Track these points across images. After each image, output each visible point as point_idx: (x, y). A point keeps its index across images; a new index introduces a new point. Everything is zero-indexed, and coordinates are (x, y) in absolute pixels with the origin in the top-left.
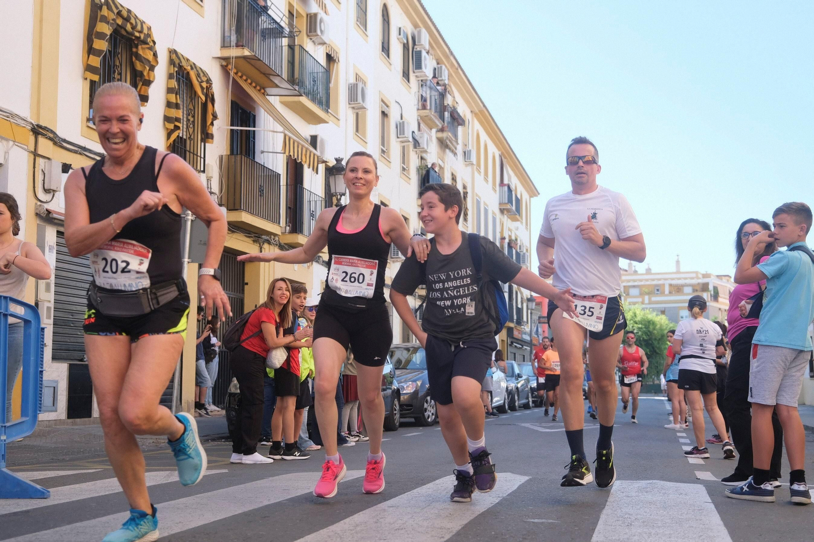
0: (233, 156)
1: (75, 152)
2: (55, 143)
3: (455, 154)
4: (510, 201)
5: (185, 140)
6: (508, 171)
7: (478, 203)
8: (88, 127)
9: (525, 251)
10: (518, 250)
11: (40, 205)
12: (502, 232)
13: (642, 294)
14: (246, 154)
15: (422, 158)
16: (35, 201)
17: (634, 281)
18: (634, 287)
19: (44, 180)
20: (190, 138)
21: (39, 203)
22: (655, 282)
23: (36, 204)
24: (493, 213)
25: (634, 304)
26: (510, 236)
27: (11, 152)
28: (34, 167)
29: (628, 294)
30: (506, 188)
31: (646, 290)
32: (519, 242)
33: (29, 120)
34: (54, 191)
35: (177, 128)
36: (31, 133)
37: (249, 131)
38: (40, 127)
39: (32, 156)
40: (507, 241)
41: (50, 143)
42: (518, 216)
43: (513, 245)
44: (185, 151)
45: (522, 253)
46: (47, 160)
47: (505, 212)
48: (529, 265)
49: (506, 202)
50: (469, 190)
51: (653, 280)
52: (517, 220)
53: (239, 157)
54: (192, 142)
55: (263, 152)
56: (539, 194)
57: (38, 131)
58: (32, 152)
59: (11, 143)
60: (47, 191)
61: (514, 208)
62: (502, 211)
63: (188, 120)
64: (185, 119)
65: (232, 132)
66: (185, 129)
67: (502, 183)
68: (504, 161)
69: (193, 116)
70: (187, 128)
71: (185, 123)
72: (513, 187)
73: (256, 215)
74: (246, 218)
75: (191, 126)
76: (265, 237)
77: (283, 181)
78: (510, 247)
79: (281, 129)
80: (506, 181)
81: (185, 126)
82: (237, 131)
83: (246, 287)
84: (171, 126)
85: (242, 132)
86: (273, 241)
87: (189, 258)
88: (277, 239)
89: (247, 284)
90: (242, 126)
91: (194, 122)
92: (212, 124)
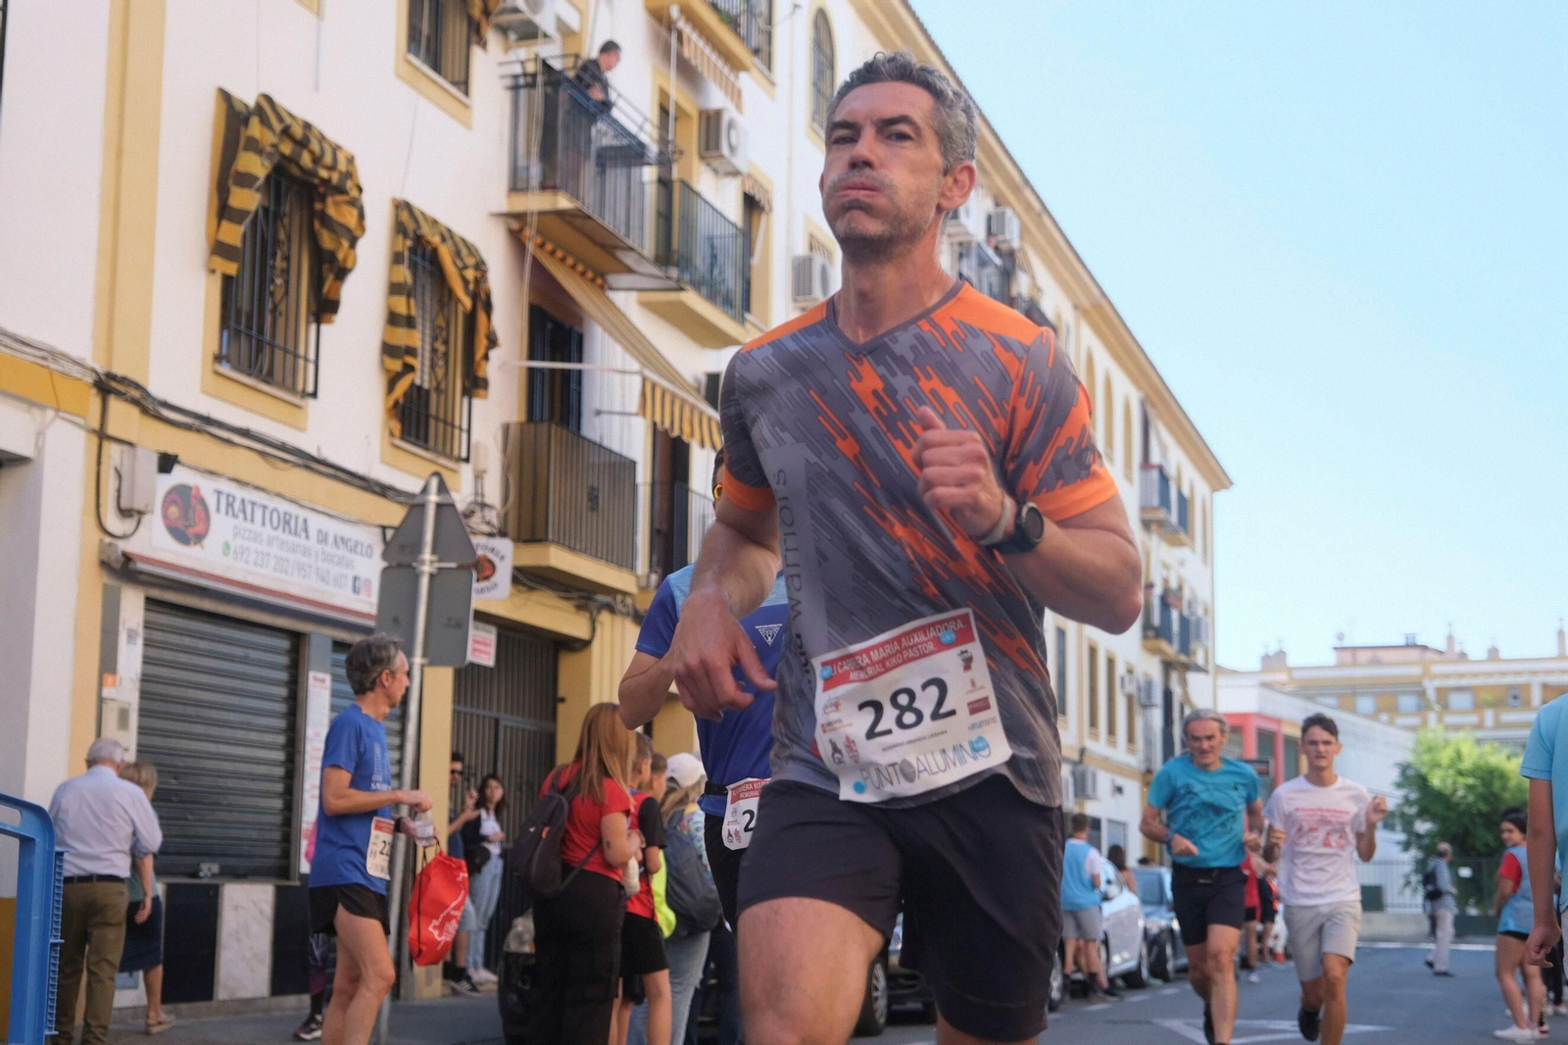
0: (532, 426)
1: (188, 427)
2: (145, 411)
4: (1165, 501)
5: (428, 392)
6: (1161, 433)
8: (217, 373)
9: (1200, 612)
10: (1186, 612)
11: (110, 545)
13: (1478, 707)
14: (562, 419)
16: (97, 534)
17: (1461, 675)
18: (1460, 689)
19: (119, 491)
20: (438, 389)
21: (108, 540)
22: (1509, 680)
23: (101, 541)
25: (1457, 728)
26: (1166, 581)
27: (50, 434)
28: (99, 463)
29: (1445, 707)
30: (1155, 474)
31: (1488, 697)
32: (1187, 594)
33: (90, 362)
34: (141, 513)
35: (409, 368)
36: (94, 391)
37: (569, 371)
38: (111, 376)
39: (95, 440)
40: (1158, 591)
41: (134, 411)
42: (1183, 536)
43: (1171, 600)
44: (428, 416)
45: (1193, 619)
46: (126, 448)
47: (1154, 527)
48: (1210, 645)
49: (1155, 501)
51: (1504, 674)
52: (1179, 544)
53: (545, 425)
54: (442, 398)
55: (598, 413)
56: (1232, 484)
57: (107, 386)
58: (94, 431)
59: (50, 413)
60: (125, 513)
61: (1174, 518)
62: (1146, 525)
63: (434, 351)
64: (428, 347)
65: (531, 371)
66: (427, 369)
67: (1146, 463)
68: (1152, 413)
69: (446, 342)
70: (433, 367)
71: (427, 355)
72: (1171, 471)
73: (581, 551)
74: (559, 558)
75: (441, 363)
76: (602, 598)
77: (643, 476)
78: (1165, 604)
79: (635, 366)
80: (1155, 458)
81: (427, 363)
82: (541, 370)
83: (561, 707)
84: (396, 365)
85: (553, 371)
86: (619, 606)
87: (425, 655)
88: (629, 601)
89: (563, 700)
90: (553, 359)
91: (446, 355)
92: (486, 357)
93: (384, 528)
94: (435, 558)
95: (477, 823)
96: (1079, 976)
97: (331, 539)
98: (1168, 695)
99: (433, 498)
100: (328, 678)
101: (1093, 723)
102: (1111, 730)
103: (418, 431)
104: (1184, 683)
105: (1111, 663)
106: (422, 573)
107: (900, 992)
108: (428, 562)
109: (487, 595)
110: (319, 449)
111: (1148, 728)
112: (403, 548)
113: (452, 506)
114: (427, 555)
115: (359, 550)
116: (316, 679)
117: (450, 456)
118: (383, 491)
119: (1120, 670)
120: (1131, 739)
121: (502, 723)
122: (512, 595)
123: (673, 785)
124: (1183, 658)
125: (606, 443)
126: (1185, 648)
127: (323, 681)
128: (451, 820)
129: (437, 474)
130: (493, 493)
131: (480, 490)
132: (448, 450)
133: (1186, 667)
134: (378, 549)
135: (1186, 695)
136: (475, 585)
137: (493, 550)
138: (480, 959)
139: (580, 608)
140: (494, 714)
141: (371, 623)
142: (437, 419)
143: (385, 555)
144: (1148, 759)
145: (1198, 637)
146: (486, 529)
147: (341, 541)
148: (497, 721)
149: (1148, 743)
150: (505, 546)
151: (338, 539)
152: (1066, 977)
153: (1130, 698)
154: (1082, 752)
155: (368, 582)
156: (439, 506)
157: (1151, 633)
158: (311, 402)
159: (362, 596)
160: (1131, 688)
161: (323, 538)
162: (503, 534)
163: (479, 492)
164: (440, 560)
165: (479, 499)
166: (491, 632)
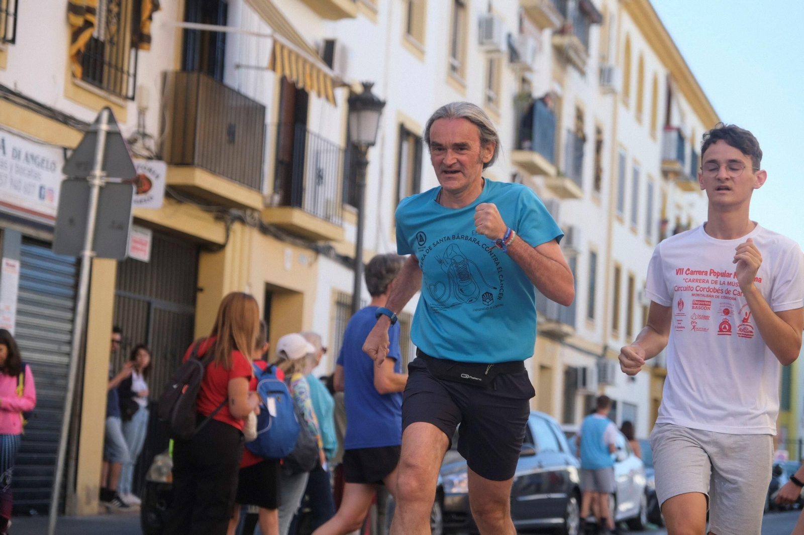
0: (185, 74)
3: (582, 73)
4: (681, 156)
5: (103, 44)
6: (681, 103)
7: (622, 159)
12: (663, 211)
15: (524, 81)
20: (111, 41)
24: (650, 178)
26: (678, 219)
30: (674, 135)
35: (88, 24)
37: (216, 31)
44: (103, 63)
47: (671, 176)
49: (673, 155)
50: (607, 137)
53: (194, 76)
54: (115, 48)
55: (238, 66)
61: (687, 170)
62: (665, 174)
63: (109, 11)
64: (104, 8)
65: (186, 32)
66: (103, 25)
67: (668, 126)
68: (675, 87)
69: (119, 5)
70: (108, 23)
71: (104, 14)
72: (687, 133)
73: (219, 173)
74: (203, 179)
75: (114, 21)
76: (235, 212)
77: (271, 118)
79: (267, 30)
80: (675, 121)
81: (103, 20)
82: (194, 31)
83: (201, 297)
84: (79, 21)
85: (203, 32)
86: (248, 219)
87: (94, 249)
88: (256, 215)
89: (201, 290)
90: (204, 22)
91: (118, 15)
92: (150, 18)
93: (65, 149)
94: (104, 174)
95: (128, 382)
96: (592, 520)
97: (23, 156)
99: (104, 127)
100: (17, 264)
101: (615, 326)
103: (94, 73)
105: (631, 281)
106: (93, 185)
107: (452, 525)
108: (98, 177)
109: (145, 205)
110: (15, 85)
112: (79, 165)
113: (118, 134)
114: (98, 171)
115: (45, 164)
116: (7, 264)
117: (119, 95)
118: (66, 120)
119: (638, 287)
121: (153, 306)
122: (164, 206)
123: (283, 356)
125: (243, 91)
127: (13, 266)
128: (111, 379)
129: (107, 108)
130: (153, 125)
131: (142, 123)
132: (118, 90)
134: (60, 164)
136: (135, 197)
137: (150, 170)
138: (129, 487)
139: (218, 218)
140: (147, 298)
141: (52, 223)
142: (110, 65)
143: (65, 170)
146: (146, 153)
147: (32, 158)
148: (149, 304)
150: (160, 167)
151: (29, 157)
152: (582, 520)
153: (643, 308)
154: (605, 348)
155: (51, 191)
156: (109, 134)
158: (10, 47)
159: (47, 202)
161: (17, 154)
162: (159, 157)
163: (141, 124)
164: (108, 176)
165: (141, 130)
166: (147, 235)
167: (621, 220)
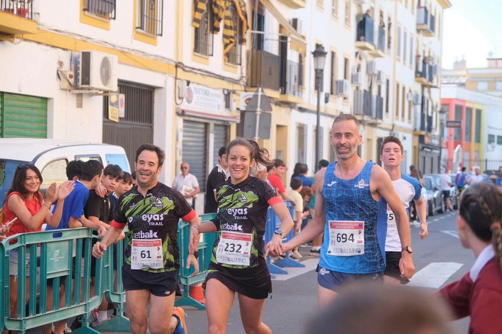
7: (399, 29)
9: (436, 63)
10: (431, 64)
12: (417, 51)
26: (424, 55)
30: (423, 10)
40: (421, 59)
42: (431, 33)
43: (427, 61)
45: (434, 66)
47: (421, 31)
49: (422, 21)
50: (393, 21)
52: (431, 36)
56: (451, 5)
61: (429, 27)
62: (418, 31)
67: (419, 7)
78: (424, 62)
80: (423, 4)
98: (423, 98)
101: (397, 114)
102: (403, 116)
104: (429, 92)
105: (404, 89)
111: (415, 112)
119: (407, 91)
120: (409, 118)
124: (430, 84)
126: (431, 79)
133: (431, 87)
135: (430, 97)
144: (415, 125)
145: (435, 73)
149: (415, 118)
153: (410, 102)
154: (393, 126)
157: (419, 75)
160: (411, 98)
167: (399, 60)
